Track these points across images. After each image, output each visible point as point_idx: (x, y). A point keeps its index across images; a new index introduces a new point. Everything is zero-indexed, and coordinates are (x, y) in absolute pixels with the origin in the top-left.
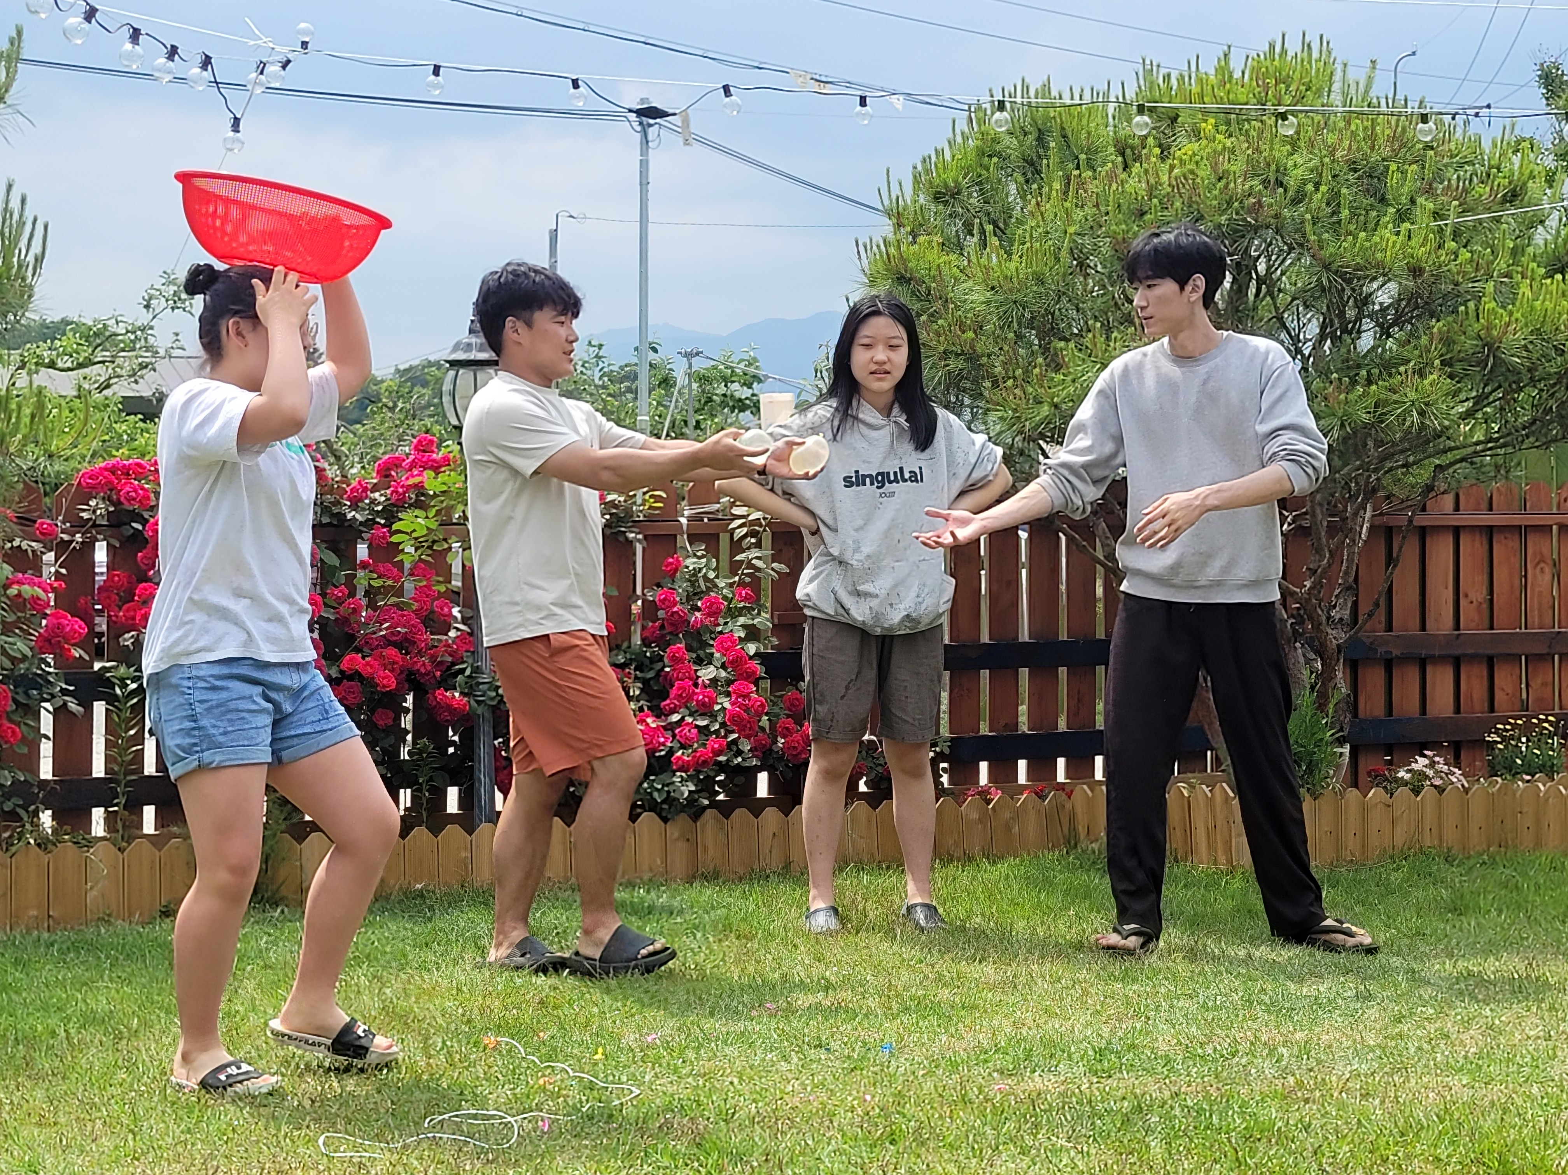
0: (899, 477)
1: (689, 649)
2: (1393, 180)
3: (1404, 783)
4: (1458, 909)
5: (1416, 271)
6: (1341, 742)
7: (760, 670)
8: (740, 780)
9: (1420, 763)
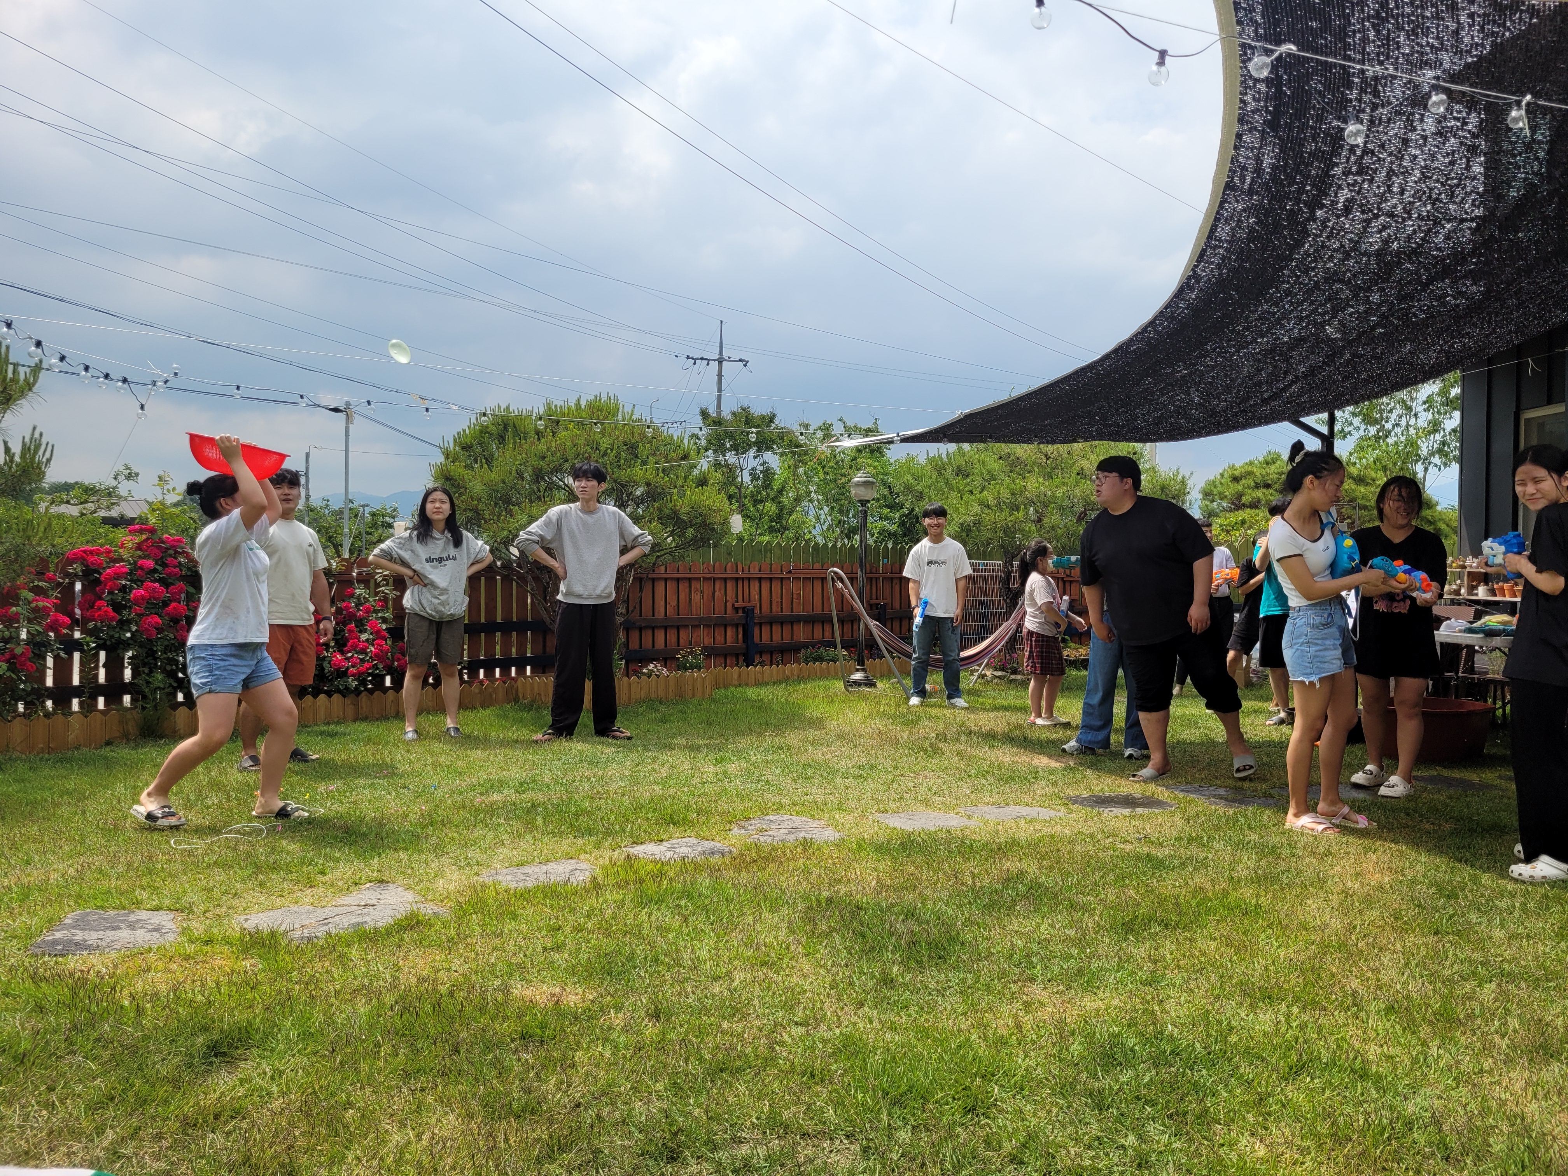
0: (448, 558)
1: (357, 626)
2: (640, 449)
3: (645, 674)
4: (663, 721)
5: (648, 484)
6: (621, 659)
7: (387, 635)
8: (378, 679)
9: (651, 666)
